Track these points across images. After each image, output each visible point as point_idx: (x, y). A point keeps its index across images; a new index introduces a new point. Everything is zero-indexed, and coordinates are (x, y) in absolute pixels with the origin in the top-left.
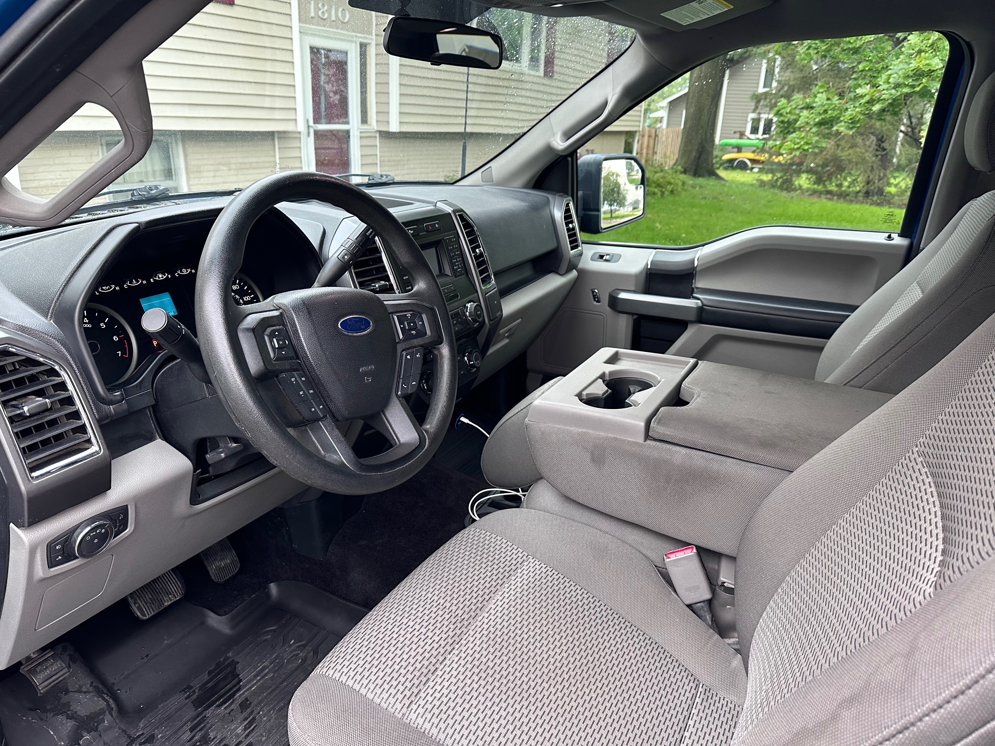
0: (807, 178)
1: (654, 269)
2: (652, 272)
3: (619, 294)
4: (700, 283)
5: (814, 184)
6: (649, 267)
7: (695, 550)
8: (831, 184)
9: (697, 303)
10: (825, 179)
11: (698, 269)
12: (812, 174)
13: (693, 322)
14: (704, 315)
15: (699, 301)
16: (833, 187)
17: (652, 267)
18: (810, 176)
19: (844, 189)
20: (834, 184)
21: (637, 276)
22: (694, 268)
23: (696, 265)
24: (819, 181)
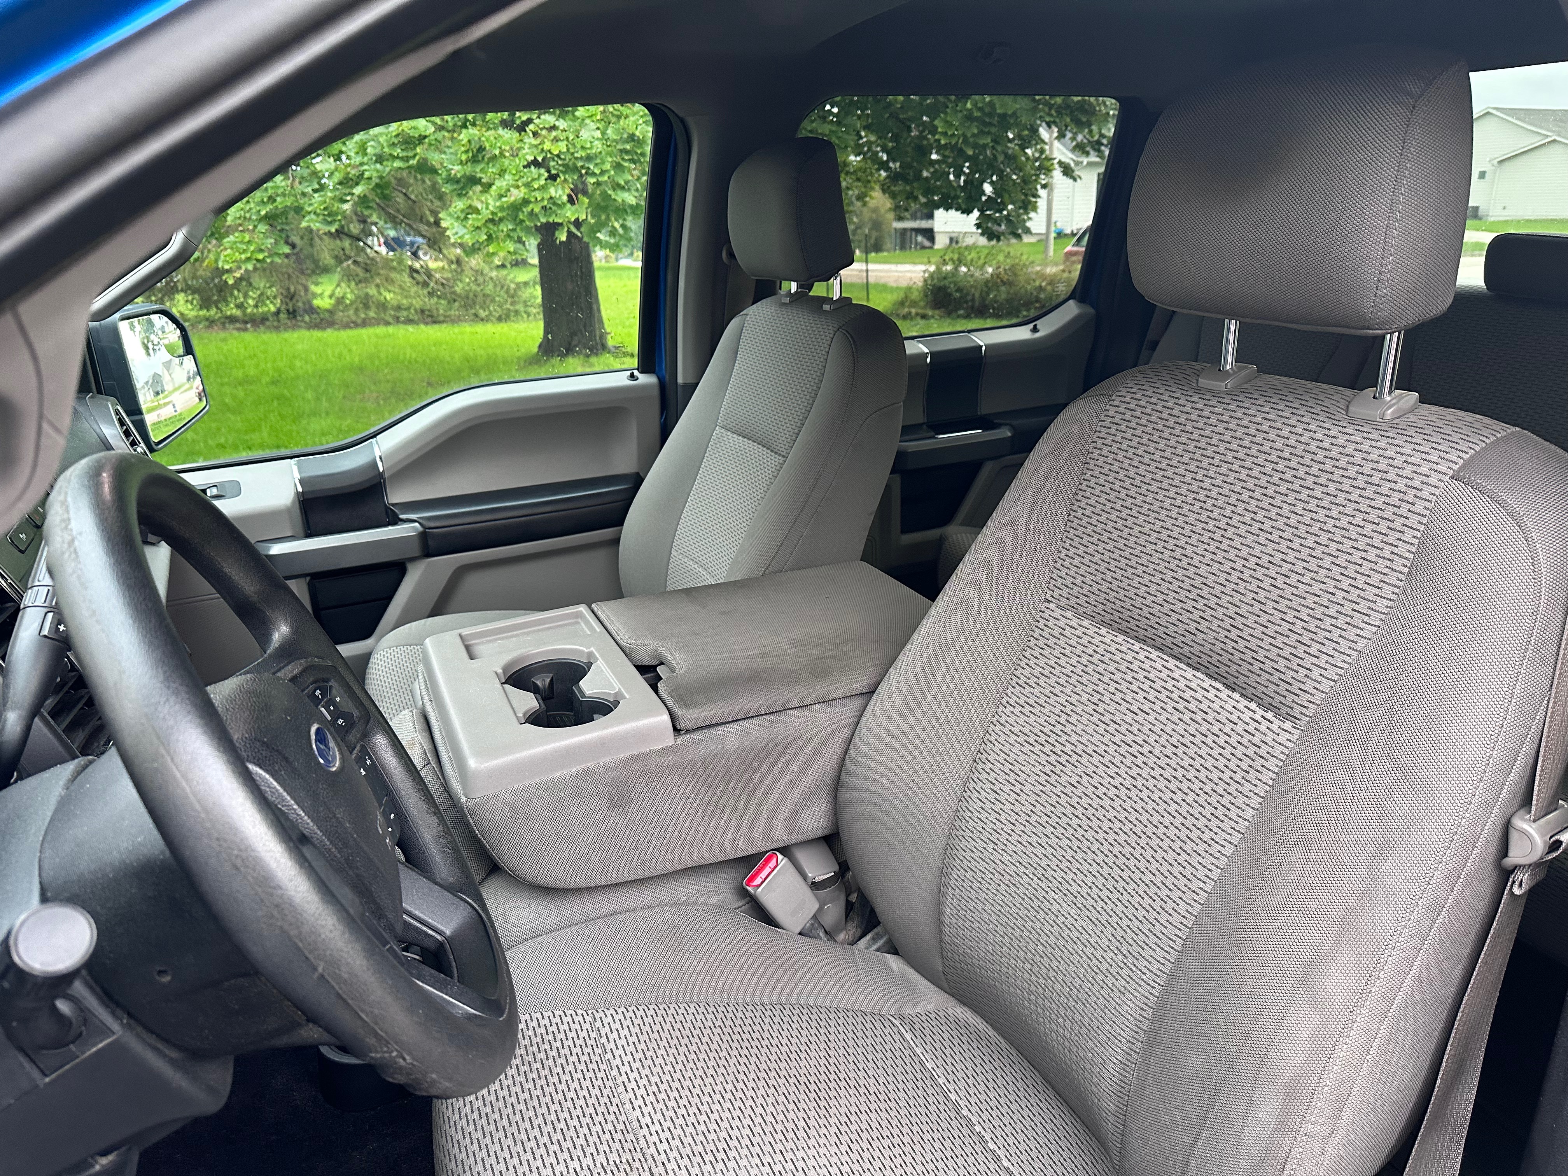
0: (187, 301)
1: (312, 492)
2: (307, 497)
3: (269, 549)
4: (396, 496)
5: (201, 309)
6: (300, 489)
7: (780, 857)
8: (227, 305)
9: (414, 528)
10: (216, 298)
11: (387, 475)
12: (193, 293)
13: (413, 559)
14: (431, 543)
15: (417, 524)
16: (232, 310)
17: (306, 489)
18: (190, 298)
19: (249, 310)
20: (232, 305)
21: (288, 510)
22: (381, 475)
23: (381, 470)
24: (206, 303)
